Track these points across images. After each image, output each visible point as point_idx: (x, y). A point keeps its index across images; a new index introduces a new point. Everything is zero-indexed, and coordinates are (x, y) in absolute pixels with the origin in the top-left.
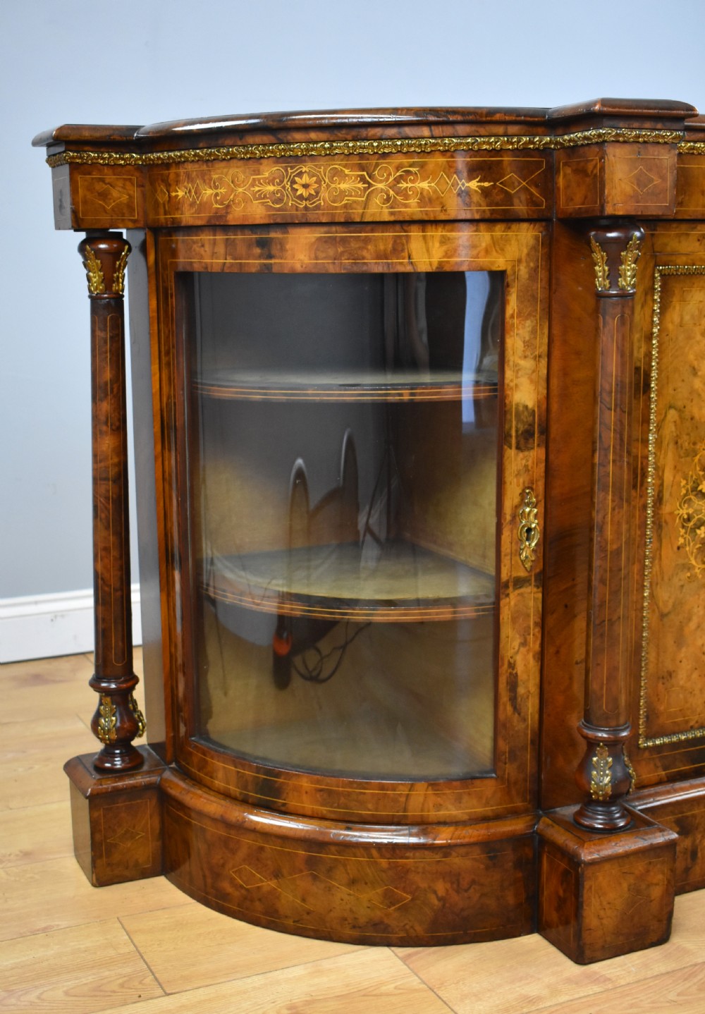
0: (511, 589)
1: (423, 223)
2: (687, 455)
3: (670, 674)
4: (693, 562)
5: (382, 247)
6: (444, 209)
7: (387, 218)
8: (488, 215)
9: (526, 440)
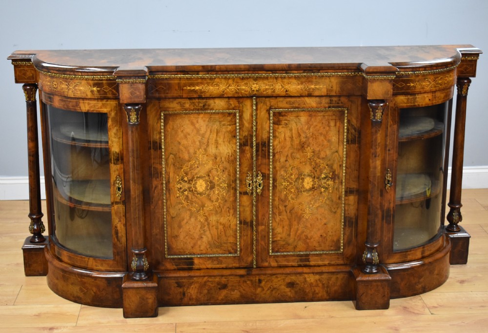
0: (114, 204)
1: (83, 99)
2: (178, 168)
3: (177, 236)
4: (183, 202)
6: (87, 95)
7: (73, 96)
8: (99, 98)
9: (117, 162)
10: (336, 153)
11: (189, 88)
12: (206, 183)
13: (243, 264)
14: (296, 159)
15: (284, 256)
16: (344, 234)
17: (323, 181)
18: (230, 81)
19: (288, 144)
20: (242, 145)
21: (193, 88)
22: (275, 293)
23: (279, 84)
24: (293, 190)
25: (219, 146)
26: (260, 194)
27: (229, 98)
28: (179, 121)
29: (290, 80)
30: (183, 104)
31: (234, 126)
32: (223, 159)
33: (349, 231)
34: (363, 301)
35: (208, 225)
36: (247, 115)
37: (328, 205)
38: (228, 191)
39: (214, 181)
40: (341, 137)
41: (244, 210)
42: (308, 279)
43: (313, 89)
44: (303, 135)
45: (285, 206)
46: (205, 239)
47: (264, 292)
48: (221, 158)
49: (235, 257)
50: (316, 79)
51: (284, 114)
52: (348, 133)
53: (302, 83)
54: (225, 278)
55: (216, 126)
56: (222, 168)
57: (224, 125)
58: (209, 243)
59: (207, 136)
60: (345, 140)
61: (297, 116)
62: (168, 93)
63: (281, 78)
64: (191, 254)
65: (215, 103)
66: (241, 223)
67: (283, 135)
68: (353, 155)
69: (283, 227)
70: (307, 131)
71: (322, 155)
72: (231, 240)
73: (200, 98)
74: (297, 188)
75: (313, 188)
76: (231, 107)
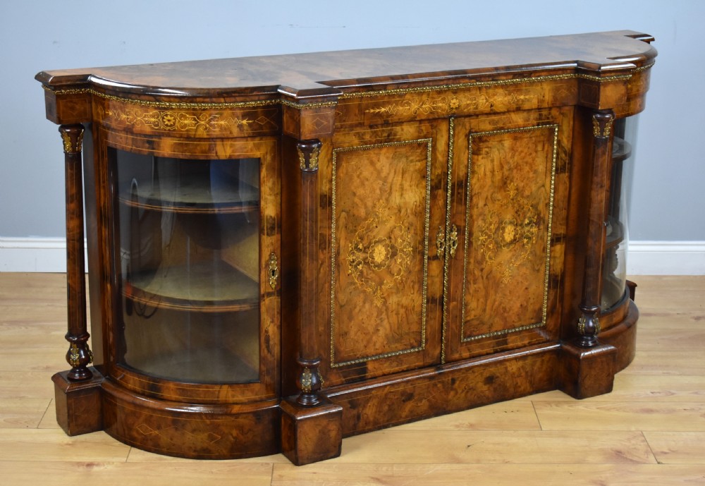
0: (266, 297)
1: (222, 139)
2: (352, 232)
3: (346, 333)
4: (356, 281)
5: (204, 148)
6: (231, 133)
7: (205, 137)
8: (251, 135)
9: (272, 231)
10: (543, 188)
11: (372, 111)
12: (386, 250)
13: (429, 361)
14: (497, 202)
15: (478, 341)
16: (548, 299)
17: (527, 229)
18: (424, 97)
19: (488, 181)
20: (434, 188)
21: (378, 110)
22: (471, 394)
23: (483, 97)
24: (491, 246)
25: (404, 192)
26: (453, 256)
27: (421, 121)
28: (354, 162)
29: (497, 90)
30: (363, 135)
31: (424, 161)
32: (409, 211)
33: (553, 294)
34: (586, 387)
35: (386, 310)
36: (441, 145)
37: (531, 261)
38: (414, 257)
39: (396, 245)
40: (549, 164)
41: (433, 281)
42: (509, 369)
43: (523, 101)
44: (506, 167)
45: (482, 270)
46: (381, 332)
47: (458, 396)
48: (407, 210)
49: (419, 352)
50: (526, 86)
51: (485, 138)
52: (557, 158)
53: (509, 94)
54: (412, 385)
55: (402, 164)
56: (407, 225)
57: (412, 161)
58: (386, 336)
59: (390, 180)
60: (554, 169)
61: (501, 141)
62: (344, 121)
63: (486, 87)
64: (363, 357)
65: (402, 130)
66: (428, 302)
67: (483, 169)
68: (561, 188)
69: (478, 300)
70: (511, 161)
71: (527, 193)
72: (415, 328)
73: (386, 123)
74: (496, 243)
75: (515, 240)
76: (422, 135)
